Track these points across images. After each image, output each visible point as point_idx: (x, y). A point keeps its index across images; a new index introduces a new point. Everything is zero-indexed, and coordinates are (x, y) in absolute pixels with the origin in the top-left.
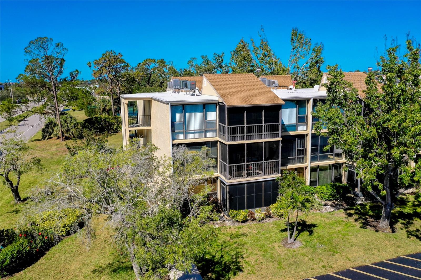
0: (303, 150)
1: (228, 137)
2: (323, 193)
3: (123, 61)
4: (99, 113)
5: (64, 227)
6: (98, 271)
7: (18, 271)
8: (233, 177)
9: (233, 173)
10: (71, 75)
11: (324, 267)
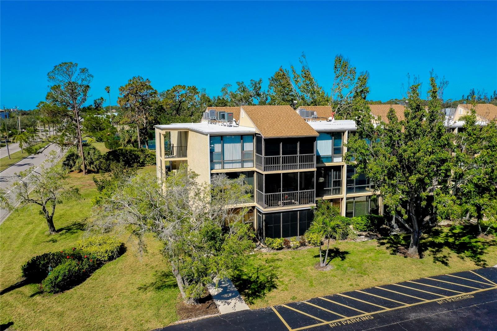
0: (339, 181)
1: (265, 167)
2: (358, 224)
3: (149, 88)
4: (123, 145)
5: (106, 252)
6: (144, 288)
7: (68, 289)
8: (270, 206)
9: (269, 202)
10: (95, 103)
11: (351, 285)
